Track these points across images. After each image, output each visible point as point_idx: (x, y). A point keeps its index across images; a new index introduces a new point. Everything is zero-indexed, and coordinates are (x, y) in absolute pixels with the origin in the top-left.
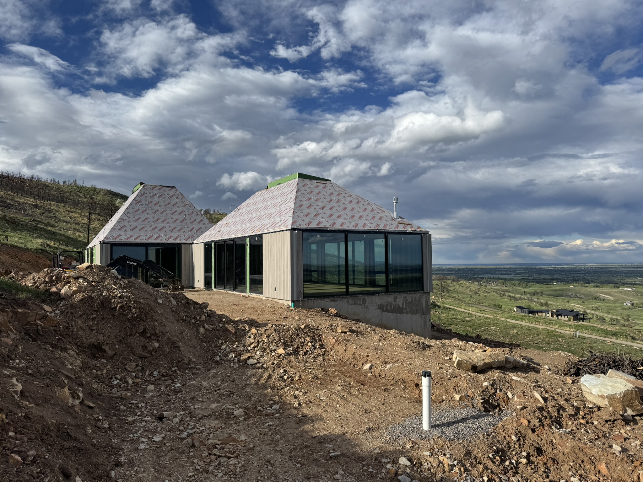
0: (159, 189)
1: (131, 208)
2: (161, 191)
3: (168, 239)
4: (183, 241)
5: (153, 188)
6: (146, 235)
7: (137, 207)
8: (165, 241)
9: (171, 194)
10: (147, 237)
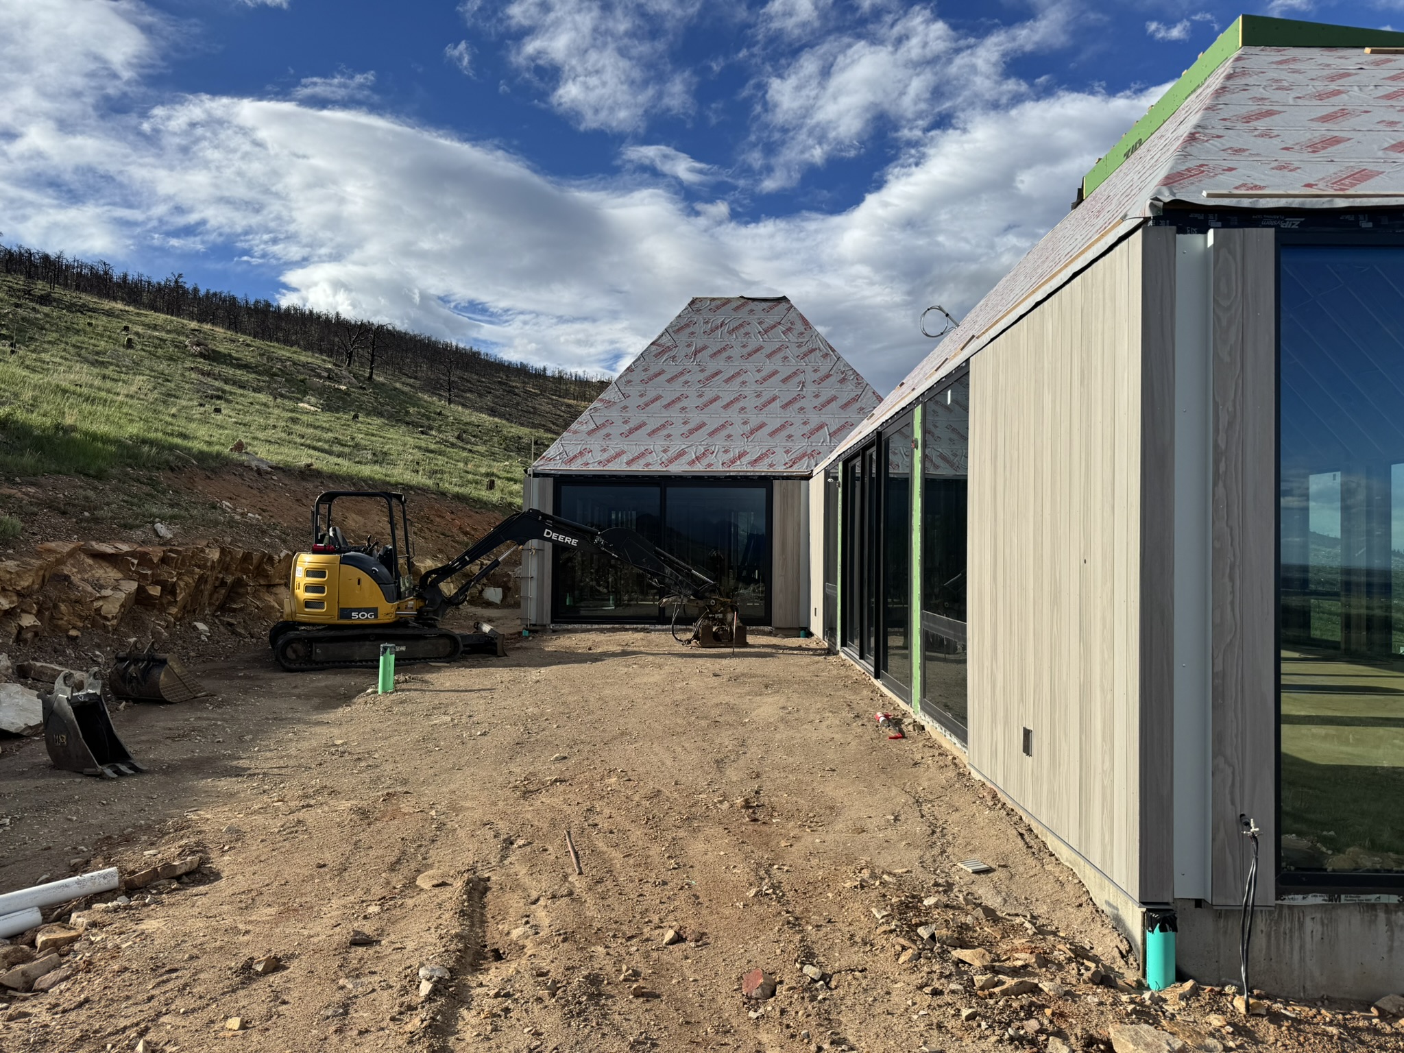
0: (737, 309)
1: (641, 368)
2: (743, 314)
3: (733, 462)
4: (780, 469)
5: (718, 308)
6: (665, 451)
7: (661, 363)
8: (720, 469)
9: (769, 321)
10: (665, 457)
